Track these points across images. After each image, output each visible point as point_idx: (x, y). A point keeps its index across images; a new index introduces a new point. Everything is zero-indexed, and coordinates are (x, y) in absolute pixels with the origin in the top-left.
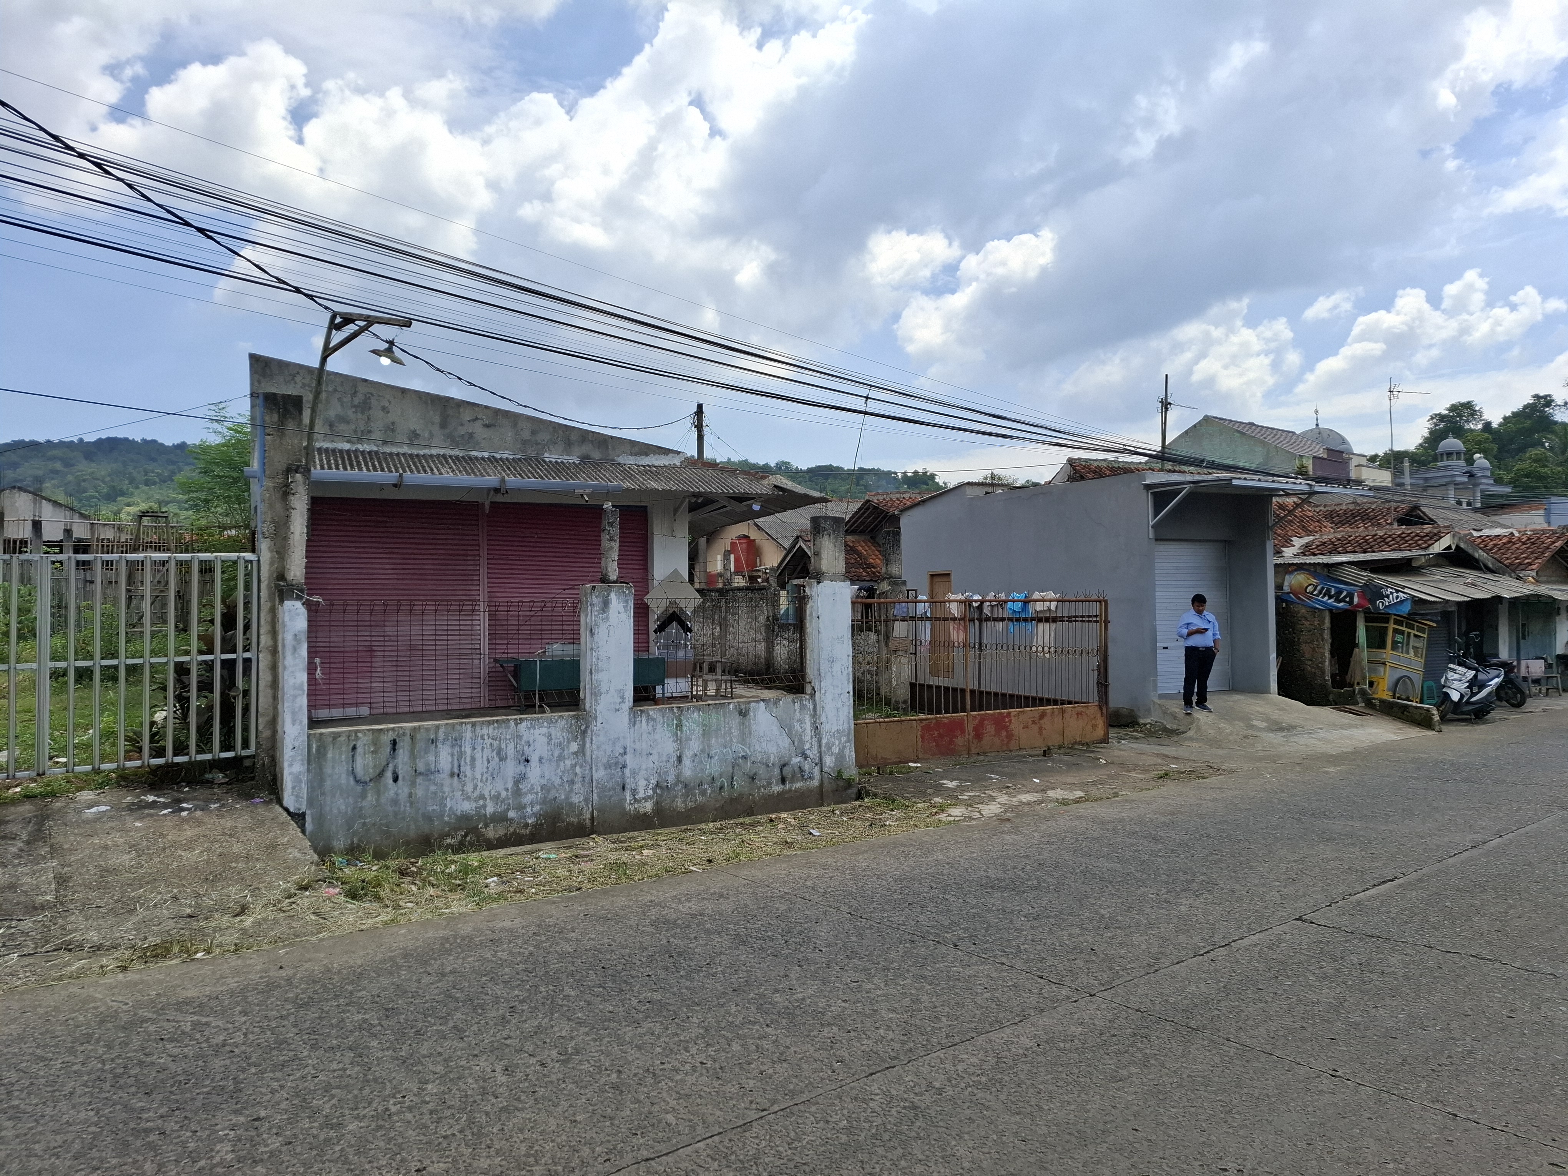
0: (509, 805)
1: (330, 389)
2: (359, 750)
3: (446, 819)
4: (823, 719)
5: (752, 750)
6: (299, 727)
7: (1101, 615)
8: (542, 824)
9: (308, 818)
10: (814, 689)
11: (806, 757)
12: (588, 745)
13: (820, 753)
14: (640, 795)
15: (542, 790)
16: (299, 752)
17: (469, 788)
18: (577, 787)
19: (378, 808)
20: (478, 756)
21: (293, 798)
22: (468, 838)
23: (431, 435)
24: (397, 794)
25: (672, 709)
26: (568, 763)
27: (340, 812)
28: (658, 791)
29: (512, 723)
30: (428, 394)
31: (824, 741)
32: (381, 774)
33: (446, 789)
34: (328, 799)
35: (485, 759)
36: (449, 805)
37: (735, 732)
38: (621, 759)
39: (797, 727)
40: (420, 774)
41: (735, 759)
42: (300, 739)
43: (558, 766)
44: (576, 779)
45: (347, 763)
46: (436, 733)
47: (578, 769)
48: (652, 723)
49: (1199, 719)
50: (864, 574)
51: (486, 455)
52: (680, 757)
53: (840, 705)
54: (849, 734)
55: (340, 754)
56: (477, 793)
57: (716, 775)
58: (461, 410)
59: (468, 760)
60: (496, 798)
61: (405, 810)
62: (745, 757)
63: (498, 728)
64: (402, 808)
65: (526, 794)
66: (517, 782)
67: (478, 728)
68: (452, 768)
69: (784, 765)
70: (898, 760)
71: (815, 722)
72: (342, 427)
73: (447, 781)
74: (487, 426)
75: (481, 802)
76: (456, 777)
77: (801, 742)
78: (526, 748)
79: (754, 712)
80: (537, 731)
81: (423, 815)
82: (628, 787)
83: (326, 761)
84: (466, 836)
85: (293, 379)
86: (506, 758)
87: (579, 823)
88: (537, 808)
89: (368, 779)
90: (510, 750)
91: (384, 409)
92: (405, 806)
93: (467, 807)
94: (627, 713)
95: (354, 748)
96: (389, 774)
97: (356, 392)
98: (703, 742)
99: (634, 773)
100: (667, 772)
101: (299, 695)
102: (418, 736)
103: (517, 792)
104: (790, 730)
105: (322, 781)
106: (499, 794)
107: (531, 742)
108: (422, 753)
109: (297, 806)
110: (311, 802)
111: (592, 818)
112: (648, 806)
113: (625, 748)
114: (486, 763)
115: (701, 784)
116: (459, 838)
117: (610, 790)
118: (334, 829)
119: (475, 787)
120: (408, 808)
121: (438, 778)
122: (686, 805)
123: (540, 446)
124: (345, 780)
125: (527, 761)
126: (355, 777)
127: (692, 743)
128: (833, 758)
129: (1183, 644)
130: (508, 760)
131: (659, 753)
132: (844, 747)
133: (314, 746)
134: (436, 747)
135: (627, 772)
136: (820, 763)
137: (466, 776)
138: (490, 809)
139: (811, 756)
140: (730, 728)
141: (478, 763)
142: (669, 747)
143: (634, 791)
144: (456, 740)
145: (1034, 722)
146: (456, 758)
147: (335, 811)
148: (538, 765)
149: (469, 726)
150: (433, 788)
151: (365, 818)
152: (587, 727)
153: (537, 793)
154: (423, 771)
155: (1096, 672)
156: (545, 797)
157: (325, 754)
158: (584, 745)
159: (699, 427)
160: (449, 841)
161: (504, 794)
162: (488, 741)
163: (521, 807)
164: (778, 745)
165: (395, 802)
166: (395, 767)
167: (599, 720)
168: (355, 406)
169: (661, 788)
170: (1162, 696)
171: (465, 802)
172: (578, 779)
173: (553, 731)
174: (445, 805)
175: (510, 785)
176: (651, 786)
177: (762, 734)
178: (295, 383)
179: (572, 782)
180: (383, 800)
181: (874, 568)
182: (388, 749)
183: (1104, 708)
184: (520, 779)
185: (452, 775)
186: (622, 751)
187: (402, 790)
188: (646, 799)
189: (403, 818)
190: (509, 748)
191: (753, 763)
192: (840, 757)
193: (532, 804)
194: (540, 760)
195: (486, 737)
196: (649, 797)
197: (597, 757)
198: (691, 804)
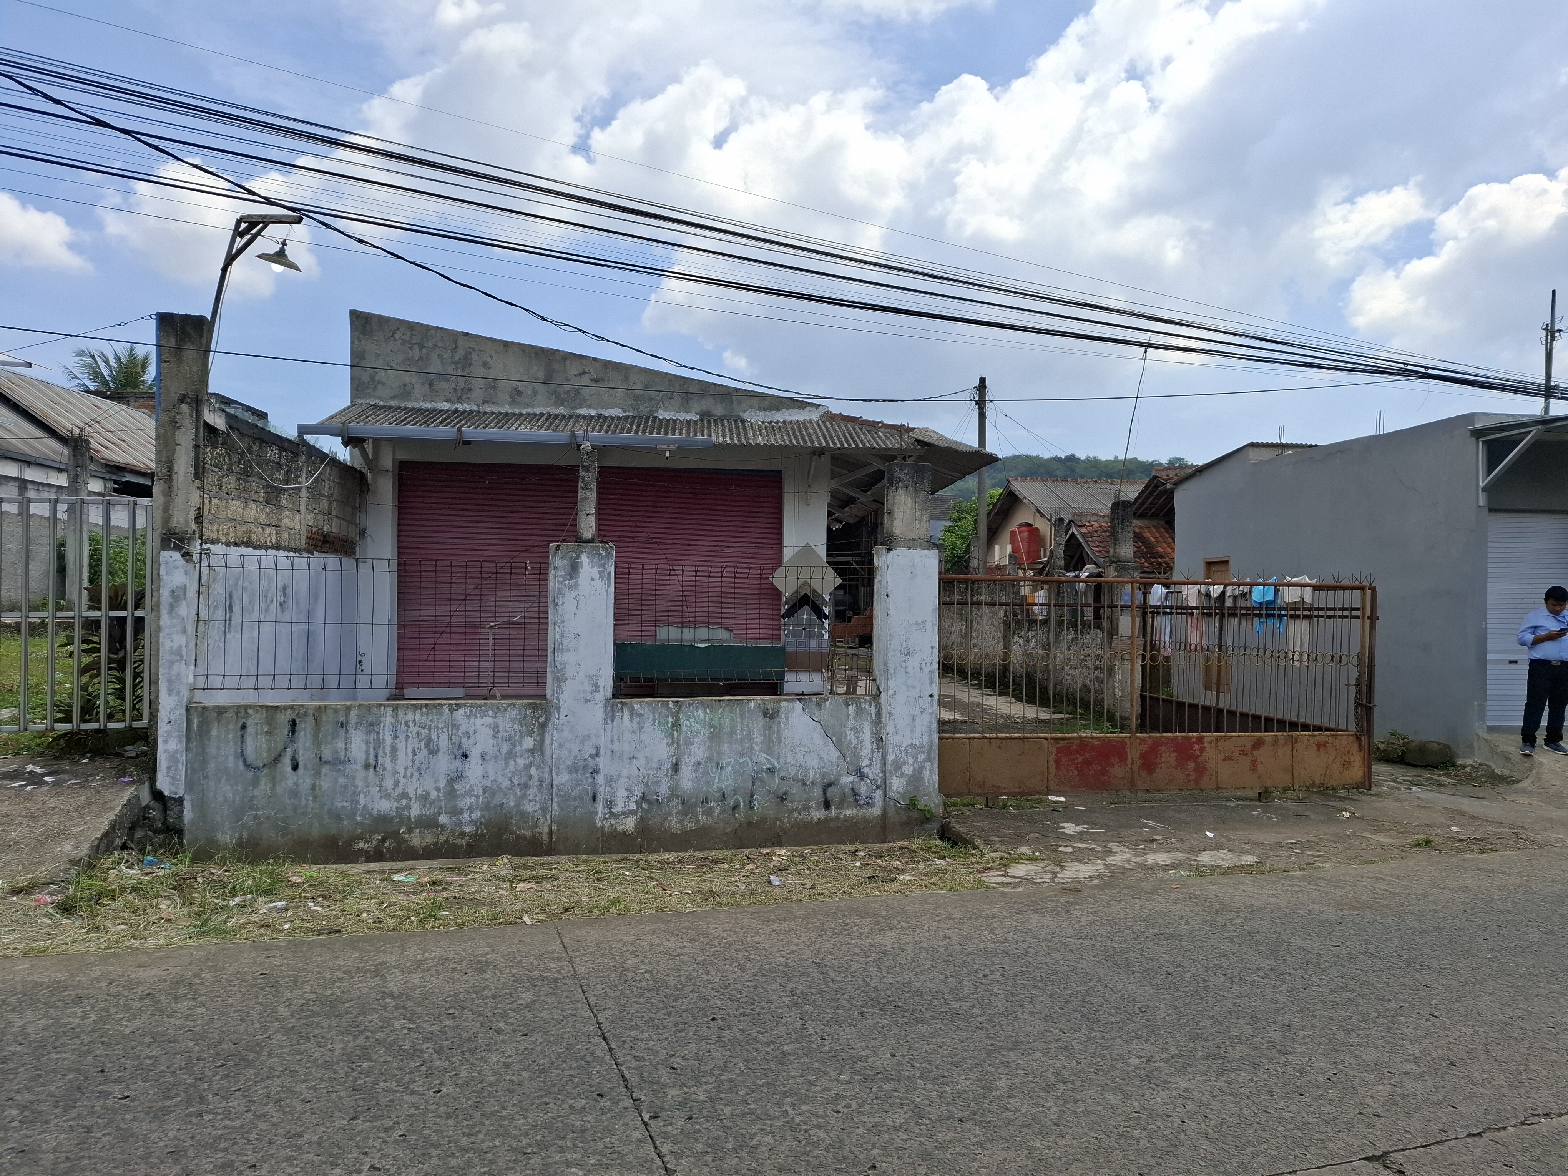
0: (441, 808)
1: (430, 345)
2: (250, 729)
3: (359, 818)
4: (890, 728)
5: (782, 761)
6: (176, 698)
7: (1364, 608)
8: (483, 835)
9: (187, 804)
10: (878, 689)
11: (862, 776)
12: (548, 742)
13: (884, 772)
14: (619, 808)
15: (484, 793)
16: (176, 727)
17: (388, 784)
18: (532, 792)
19: (272, 799)
20: (401, 745)
21: (168, 780)
22: (387, 844)
23: (535, 393)
24: (297, 785)
25: (667, 703)
26: (521, 762)
27: (226, 801)
28: (644, 806)
29: (446, 709)
30: (532, 346)
31: (890, 758)
32: (277, 759)
33: (360, 783)
34: (212, 784)
35: (410, 750)
36: (362, 802)
37: (758, 738)
38: (591, 762)
39: (851, 736)
40: (326, 762)
41: (757, 772)
42: (178, 712)
43: (507, 764)
44: (531, 783)
45: (235, 743)
46: (347, 715)
47: (533, 771)
48: (637, 719)
49: (1541, 763)
50: (1146, 564)
51: (593, 412)
52: (677, 764)
53: (917, 711)
54: (930, 751)
55: (227, 732)
56: (399, 791)
57: (728, 791)
58: (567, 363)
59: (388, 749)
60: (424, 798)
61: (307, 805)
62: (771, 771)
63: (427, 714)
64: (304, 802)
65: (463, 796)
66: (451, 781)
67: (401, 713)
68: (367, 758)
69: (829, 785)
70: (1017, 790)
71: (878, 732)
72: (442, 385)
73: (361, 774)
74: (596, 380)
75: (404, 802)
76: (372, 770)
77: (856, 756)
78: (464, 740)
79: (786, 714)
80: (479, 721)
81: (330, 811)
82: (600, 797)
83: (209, 740)
84: (384, 840)
85: (393, 336)
86: (438, 750)
87: (533, 836)
88: (477, 814)
89: (261, 765)
90: (443, 742)
91: (485, 364)
92: (307, 800)
93: (385, 806)
94: (602, 705)
95: (244, 727)
96: (287, 761)
97: (456, 347)
98: (710, 748)
99: (610, 781)
100: (657, 783)
101: (177, 661)
102: (324, 718)
103: (451, 793)
104: (839, 740)
105: (204, 762)
106: (428, 794)
107: (471, 734)
108: (329, 738)
109: (173, 789)
110: (190, 786)
111: (551, 833)
112: (630, 824)
113: (598, 749)
114: (411, 755)
115: (706, 801)
116: (375, 842)
117: (575, 799)
118: (218, 819)
119: (397, 784)
120: (310, 802)
121: (349, 769)
122: (683, 825)
123: (654, 402)
124: (232, 763)
125: (466, 756)
126: (245, 761)
127: (694, 748)
128: (904, 781)
129: (1525, 656)
130: (440, 754)
131: (647, 757)
132: (922, 768)
133: (195, 721)
134: (347, 731)
135: (600, 778)
136: (884, 785)
137: (384, 769)
138: (415, 811)
139: (871, 775)
140: (750, 733)
141: (401, 755)
142: (662, 751)
143: (610, 804)
144: (372, 725)
145: (1243, 753)
146: (372, 746)
147: (220, 799)
148: (480, 762)
149: (389, 710)
150: (342, 781)
151: (257, 809)
152: (547, 720)
153: (478, 797)
154: (330, 759)
155: (1353, 690)
156: (489, 802)
157: (208, 732)
158: (542, 742)
159: (981, 404)
160: (361, 845)
161: (434, 794)
162: (414, 729)
163: (456, 812)
164: (821, 759)
165: (294, 793)
166: (295, 752)
167: (563, 712)
168: (456, 363)
169: (649, 802)
170: (1491, 729)
171: (383, 800)
172: (534, 782)
173: (500, 721)
174: (358, 802)
175: (442, 784)
176: (634, 798)
177: (797, 742)
178: (395, 340)
179: (525, 786)
180: (279, 790)
181: (1162, 557)
182: (286, 730)
183: (1364, 740)
184: (456, 778)
185: (367, 766)
186: (594, 752)
187: (304, 779)
188: (627, 814)
189: (304, 814)
190: (441, 739)
191: (783, 779)
192: (915, 779)
193: (471, 809)
194: (483, 757)
195: (411, 724)
196: (631, 812)
197: (560, 758)
198: (690, 826)
